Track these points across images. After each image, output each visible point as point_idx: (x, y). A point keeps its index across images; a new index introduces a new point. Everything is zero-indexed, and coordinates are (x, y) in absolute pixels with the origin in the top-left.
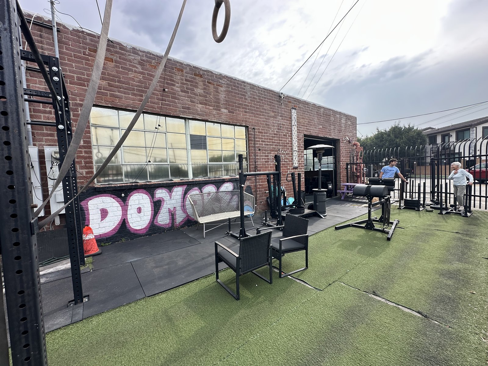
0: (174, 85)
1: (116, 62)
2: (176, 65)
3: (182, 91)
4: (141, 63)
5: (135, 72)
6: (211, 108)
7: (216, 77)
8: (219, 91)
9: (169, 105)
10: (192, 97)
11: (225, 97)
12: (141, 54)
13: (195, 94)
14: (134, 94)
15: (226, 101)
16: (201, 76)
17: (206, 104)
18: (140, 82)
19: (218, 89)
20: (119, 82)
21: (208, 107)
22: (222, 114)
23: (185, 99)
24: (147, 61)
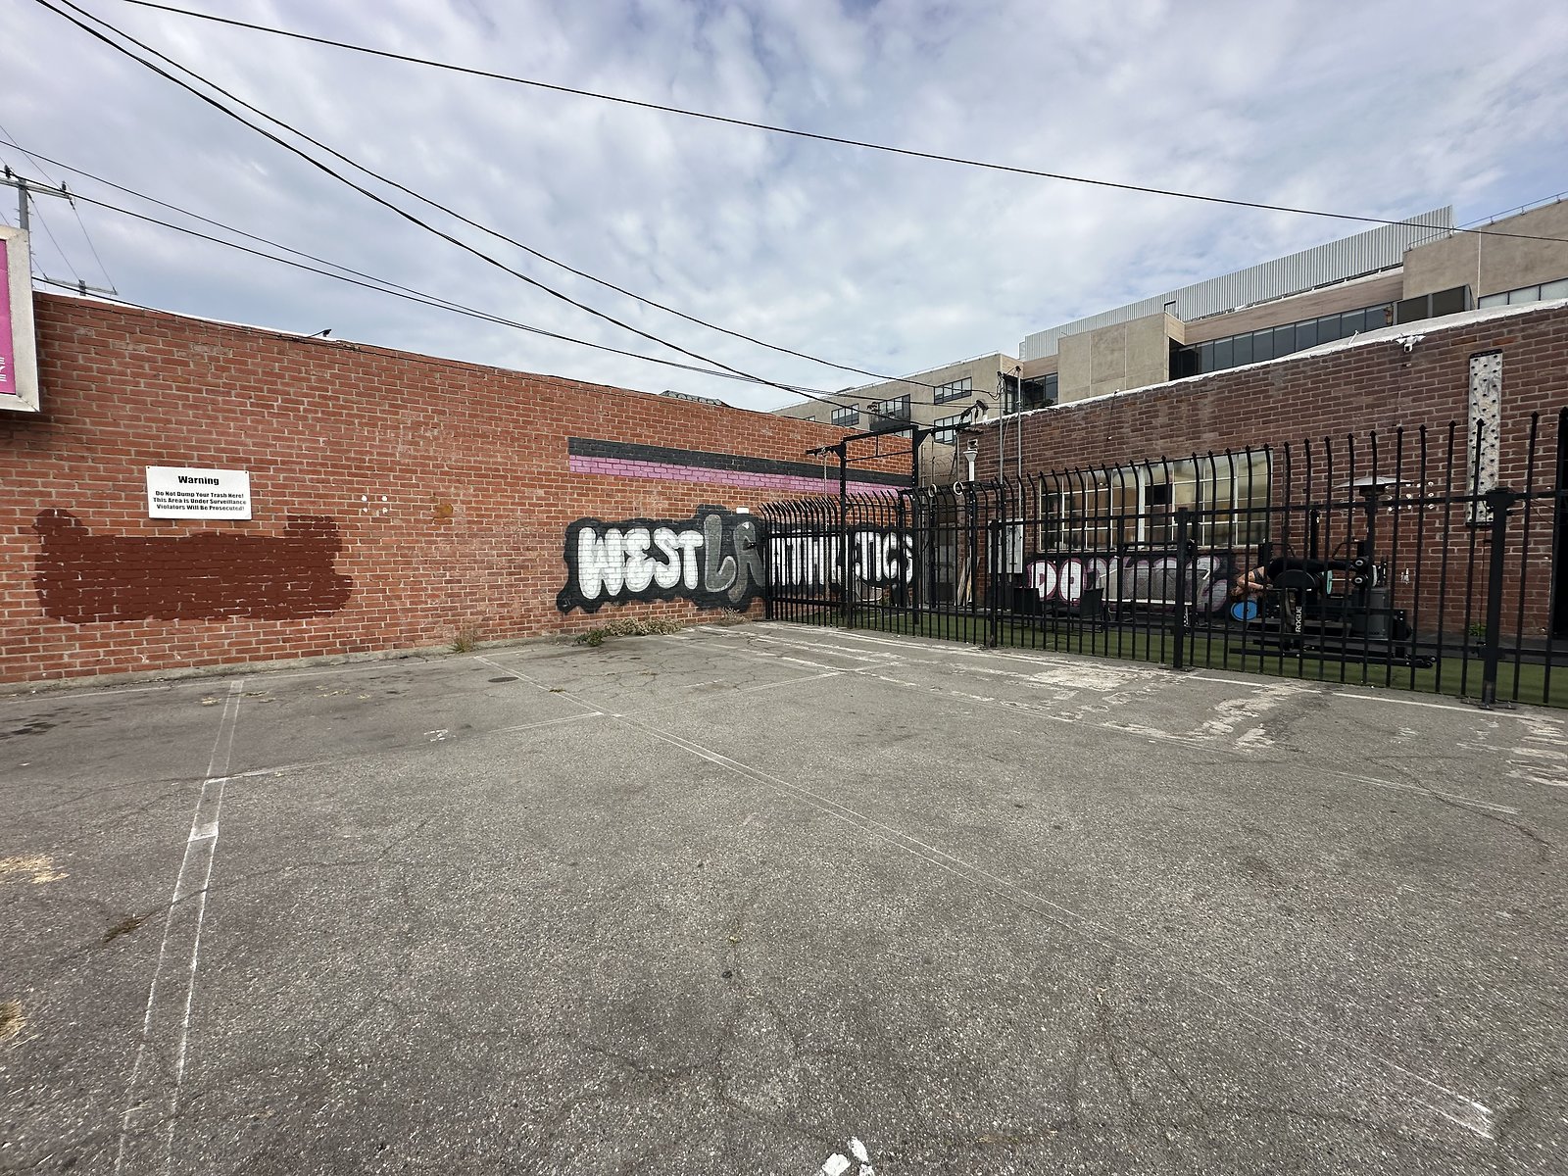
0: (1122, 427)
1: (1062, 427)
2: (1127, 400)
3: (1133, 431)
4: (1084, 418)
5: (1079, 430)
6: (1181, 439)
7: (1194, 387)
8: (1199, 407)
9: (1114, 455)
10: (1145, 434)
11: (1214, 412)
12: (1085, 407)
13: (1156, 428)
14: (1075, 455)
15: (1215, 417)
16: (1165, 398)
17: (1171, 436)
18: (1083, 439)
19: (1196, 404)
20: (1063, 447)
21: (1175, 439)
22: (1205, 442)
23: (1137, 441)
24: (1091, 412)
